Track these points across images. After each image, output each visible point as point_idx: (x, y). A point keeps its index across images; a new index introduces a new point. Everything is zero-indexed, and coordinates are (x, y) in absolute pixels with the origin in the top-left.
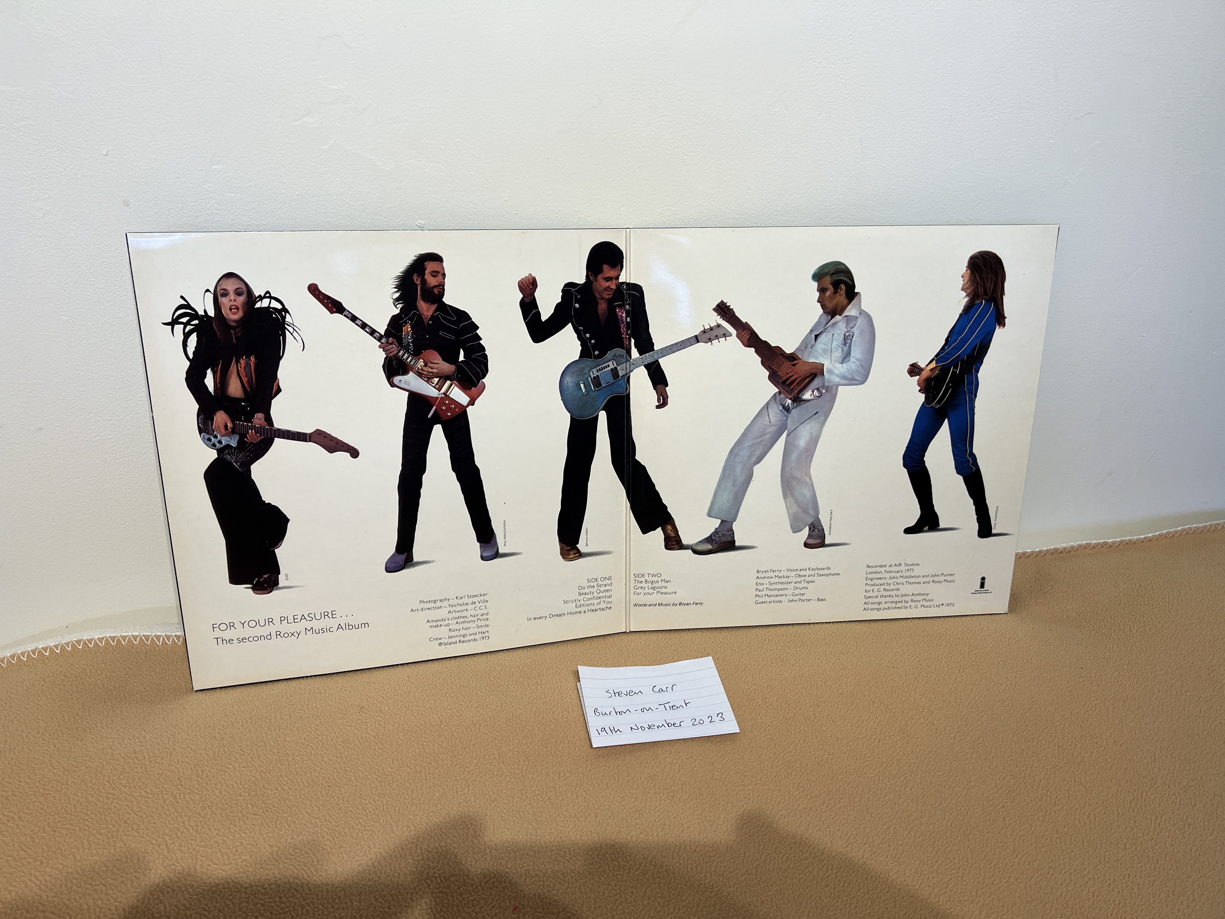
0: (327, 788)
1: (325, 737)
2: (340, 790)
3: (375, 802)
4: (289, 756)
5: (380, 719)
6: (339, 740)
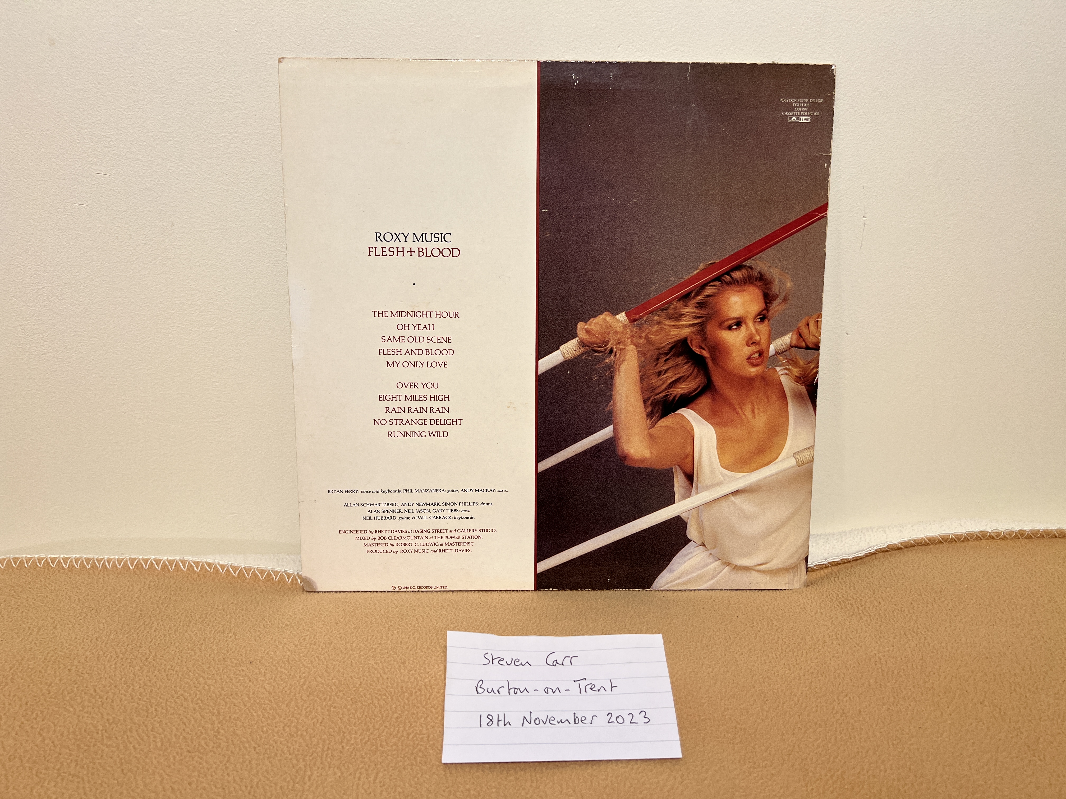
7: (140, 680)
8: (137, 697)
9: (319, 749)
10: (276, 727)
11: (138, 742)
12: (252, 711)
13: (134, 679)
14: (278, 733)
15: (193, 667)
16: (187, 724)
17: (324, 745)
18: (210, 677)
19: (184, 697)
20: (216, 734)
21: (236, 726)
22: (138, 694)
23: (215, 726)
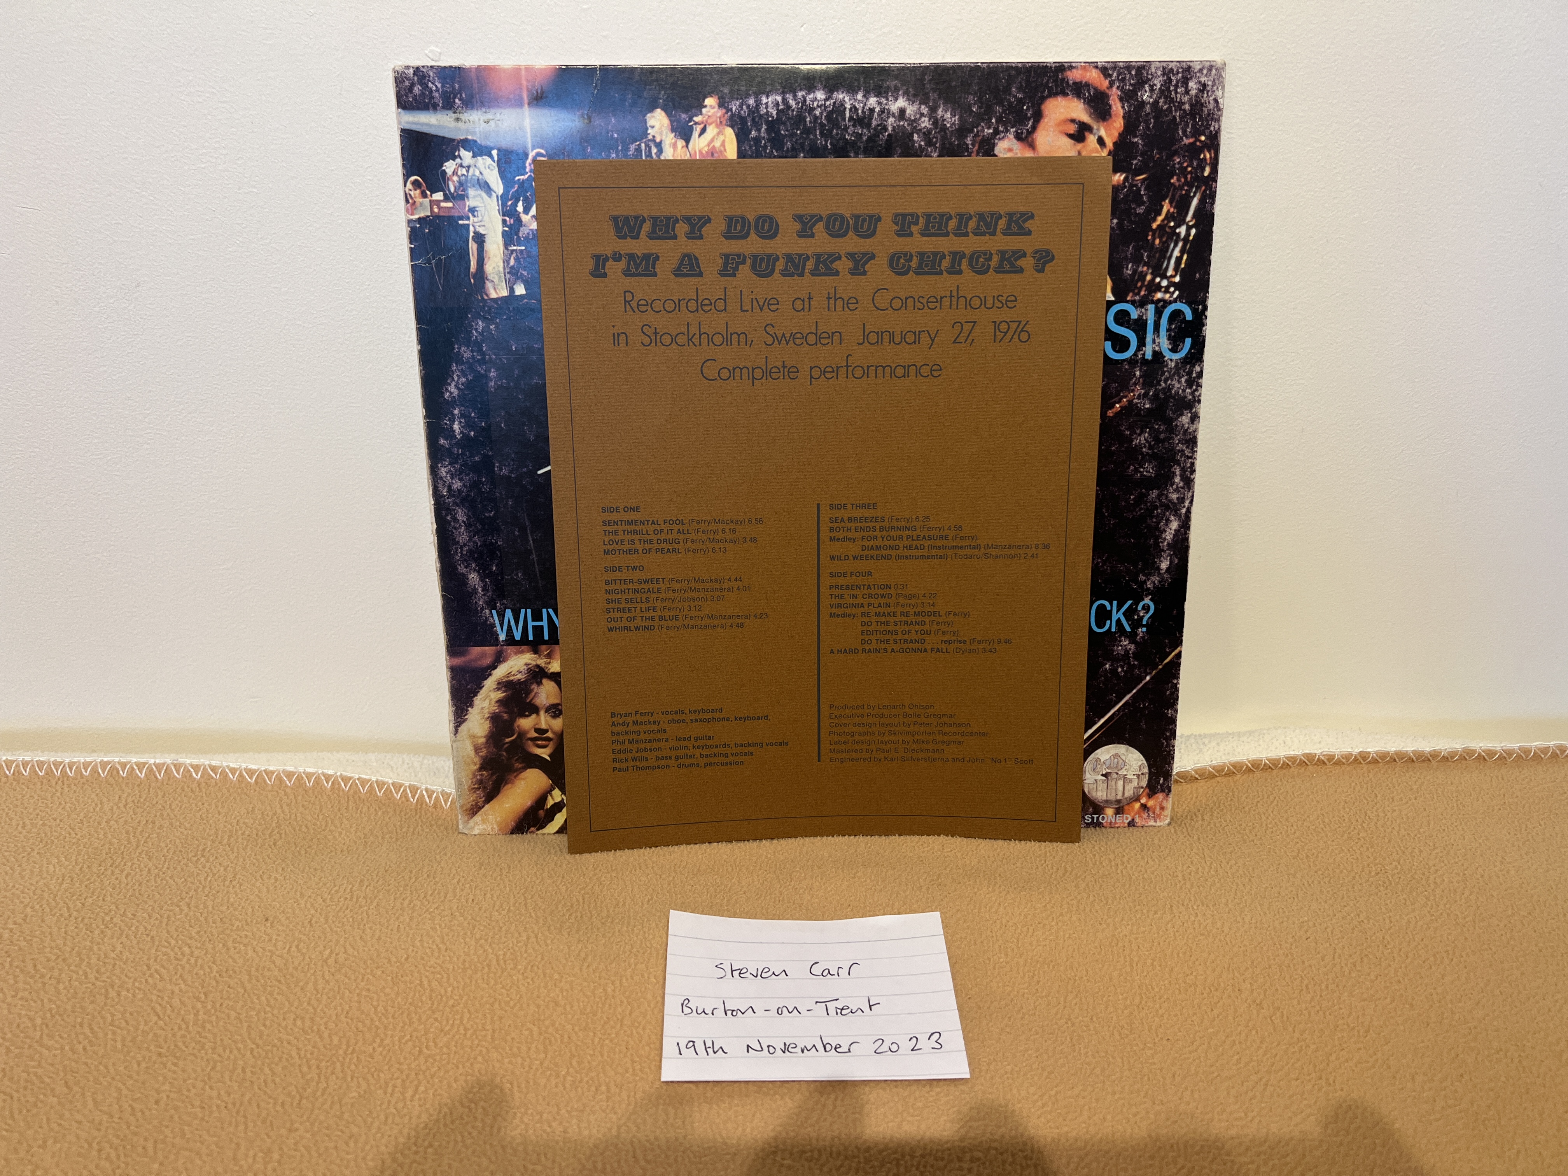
0: (154, 1058)
1: (193, 960)
2: (175, 1065)
3: (229, 1094)
4: (112, 986)
5: (303, 937)
6: (215, 968)
7: (100, 949)
8: (93, 976)
9: (341, 1052)
10: (284, 1019)
11: (90, 1042)
12: (252, 995)
13: (91, 949)
14: (286, 1027)
15: (176, 930)
16: (161, 1016)
17: (348, 1046)
18: (199, 945)
19: (160, 975)
20: (200, 1030)
21: (229, 1017)
22: (94, 971)
23: (200, 1017)
